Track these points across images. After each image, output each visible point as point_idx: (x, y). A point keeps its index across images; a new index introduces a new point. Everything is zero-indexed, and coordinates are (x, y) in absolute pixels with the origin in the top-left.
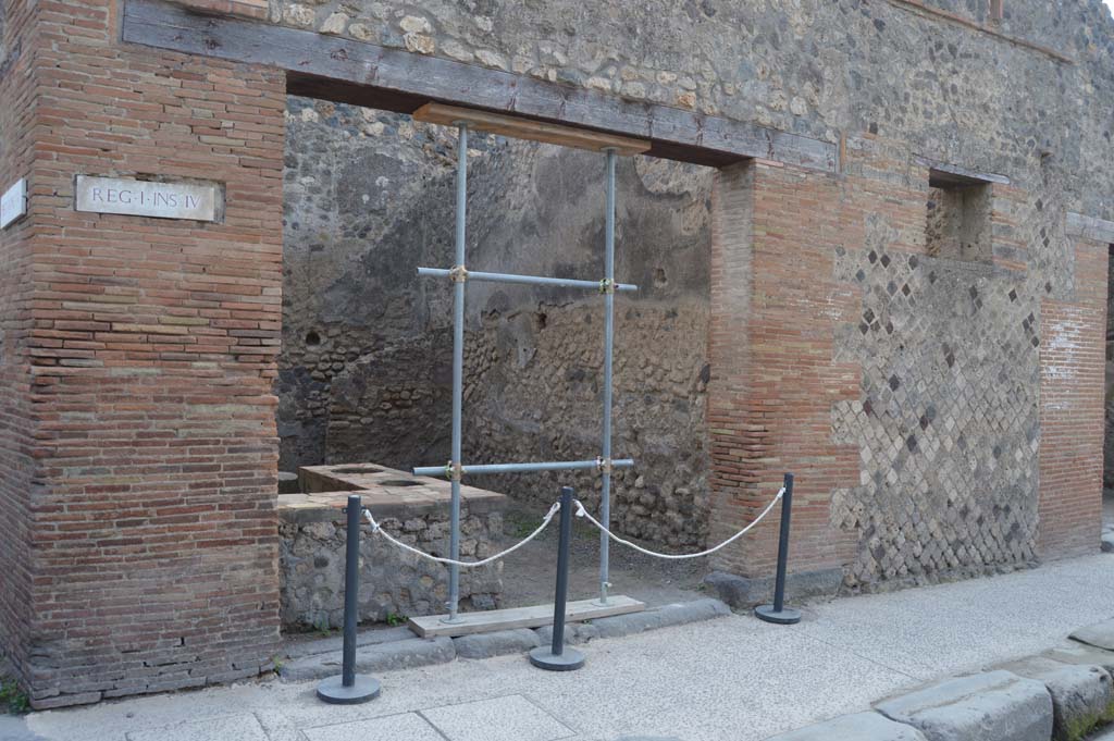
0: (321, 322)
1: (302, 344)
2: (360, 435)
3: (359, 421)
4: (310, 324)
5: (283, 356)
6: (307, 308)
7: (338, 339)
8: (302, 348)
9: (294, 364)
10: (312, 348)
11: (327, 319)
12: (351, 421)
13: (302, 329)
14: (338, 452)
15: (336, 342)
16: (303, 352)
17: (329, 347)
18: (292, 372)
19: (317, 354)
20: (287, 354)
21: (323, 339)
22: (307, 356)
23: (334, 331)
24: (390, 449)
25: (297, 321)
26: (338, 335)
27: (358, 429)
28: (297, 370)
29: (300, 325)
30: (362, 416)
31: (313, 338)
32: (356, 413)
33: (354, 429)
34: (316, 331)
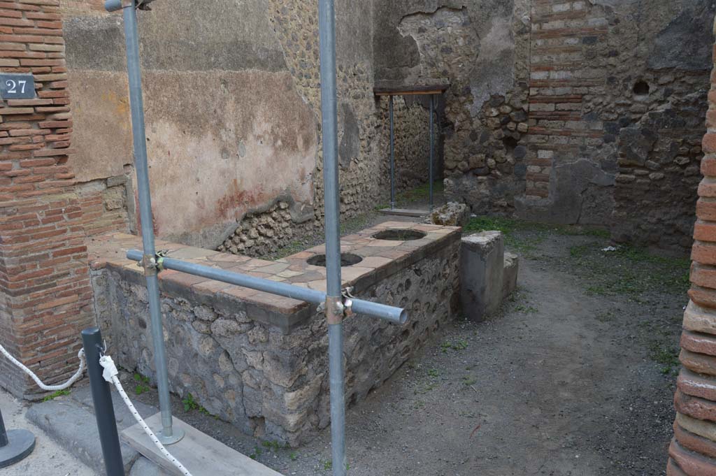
0: (649, 70)
1: (627, 93)
2: (647, 191)
3: (647, 175)
4: (638, 73)
5: (608, 107)
6: (635, 56)
7: (670, 87)
8: (628, 98)
9: (620, 115)
10: (639, 98)
11: (658, 66)
12: (638, 175)
13: (629, 79)
14: (621, 206)
15: (667, 91)
16: (629, 102)
17: (658, 95)
18: (617, 123)
19: (644, 103)
20: (612, 105)
21: (652, 88)
22: (633, 107)
23: (665, 79)
24: (684, 209)
25: (624, 71)
26: (669, 82)
27: (644, 184)
28: (622, 121)
29: (628, 74)
30: (651, 171)
31: (641, 87)
32: (644, 167)
33: (639, 184)
34: (643, 79)
